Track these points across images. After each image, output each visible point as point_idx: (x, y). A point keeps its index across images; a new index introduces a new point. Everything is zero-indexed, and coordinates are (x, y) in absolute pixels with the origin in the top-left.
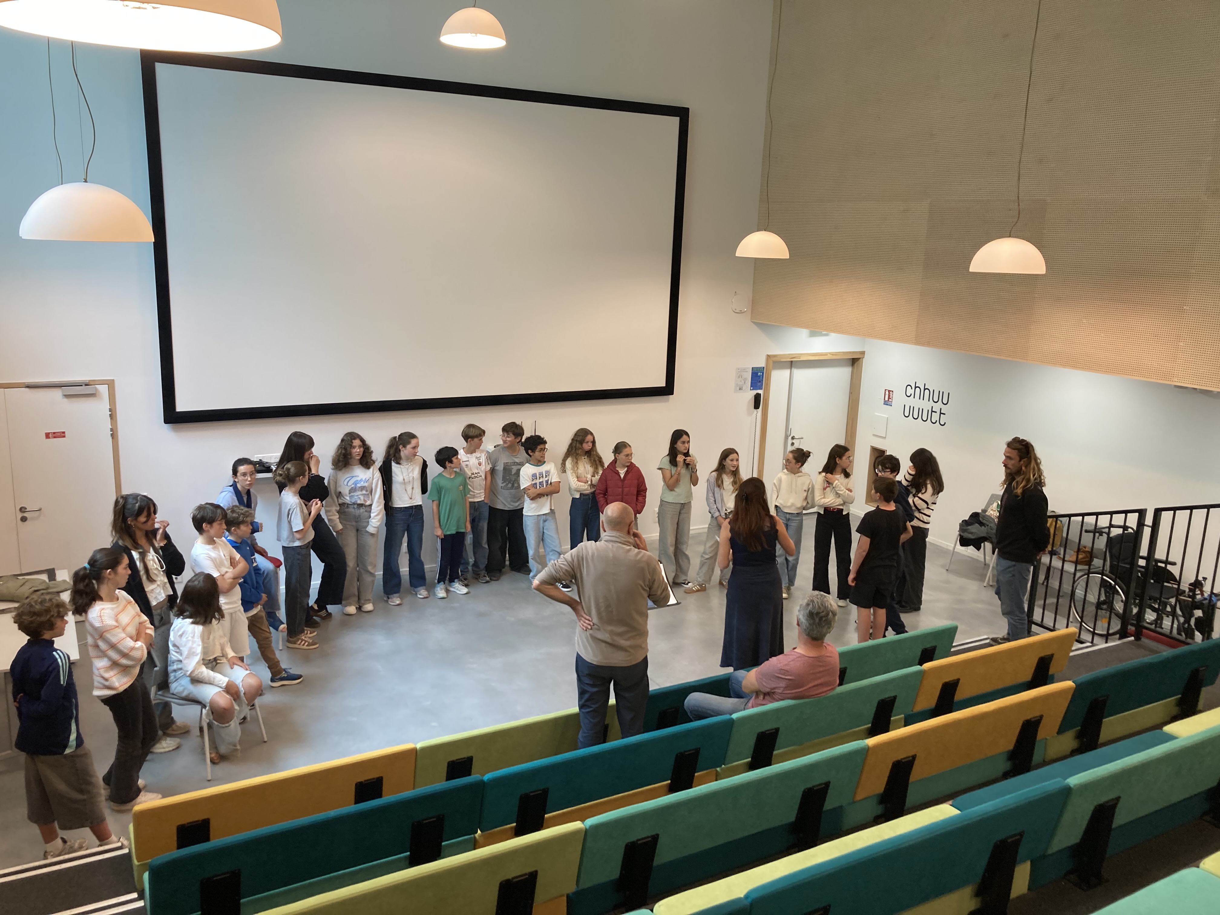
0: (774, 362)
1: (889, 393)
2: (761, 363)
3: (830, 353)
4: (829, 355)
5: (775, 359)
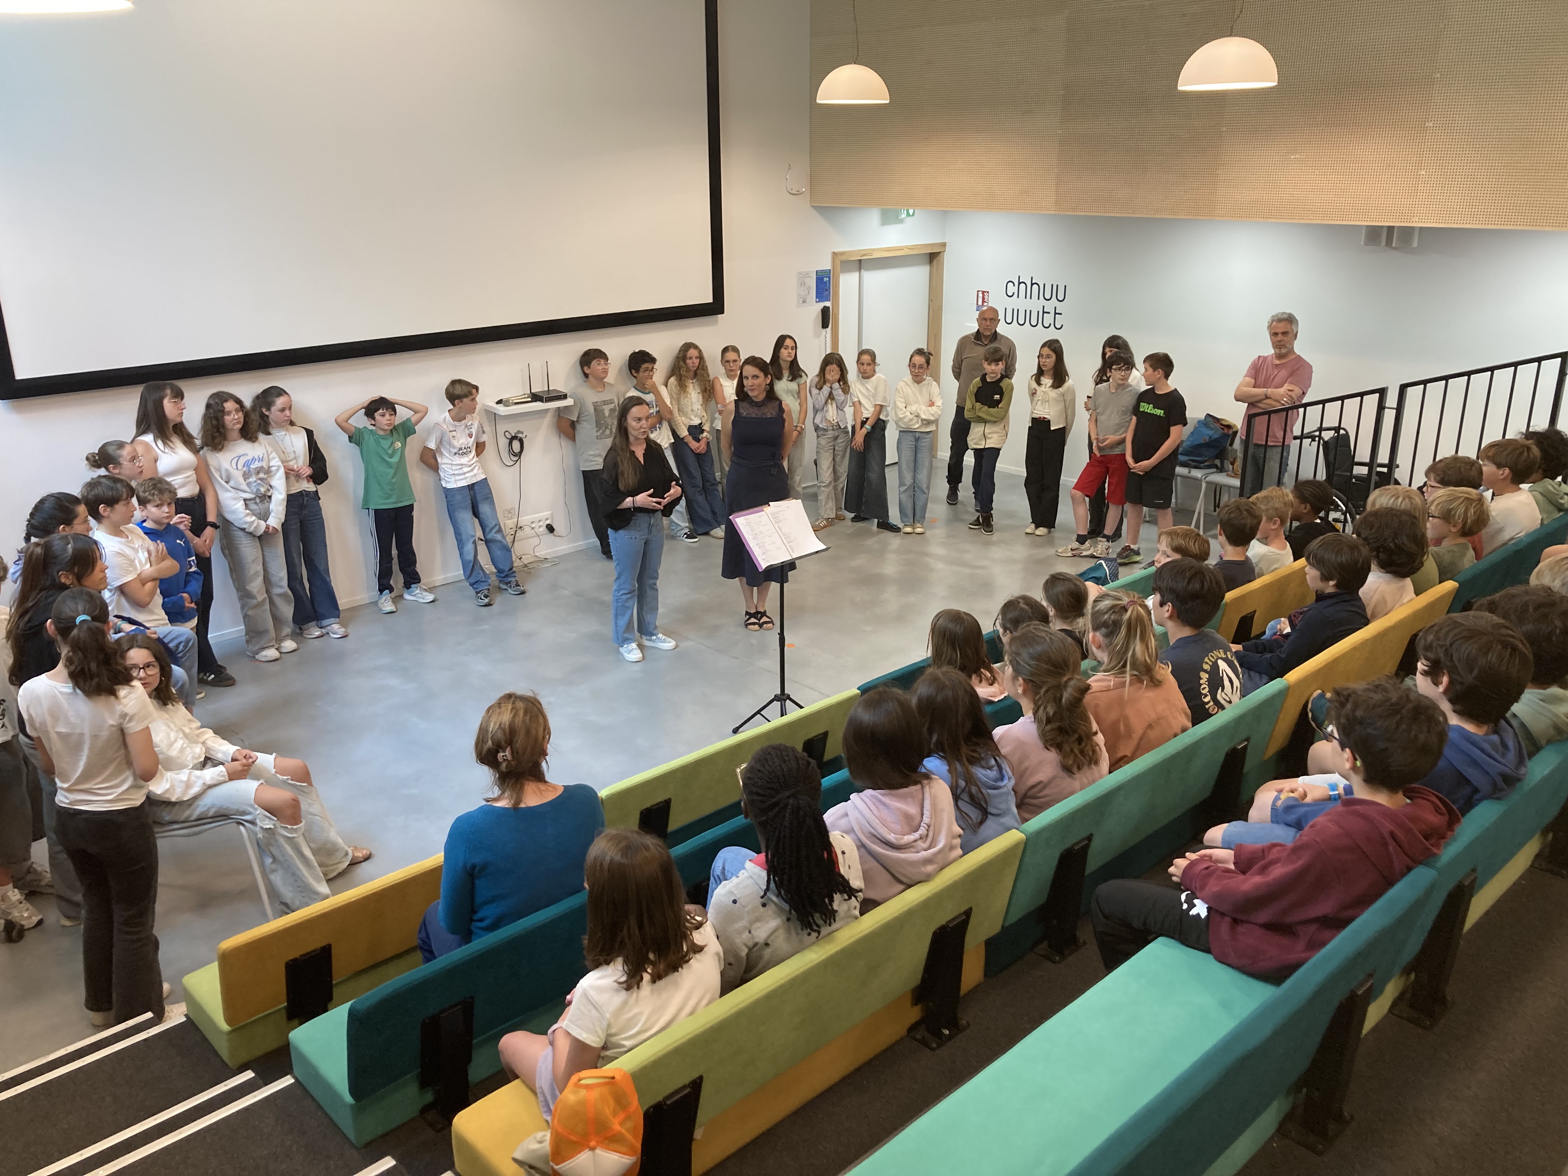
0: (842, 262)
1: (983, 295)
2: (826, 264)
3: (907, 247)
4: (905, 249)
5: (844, 258)
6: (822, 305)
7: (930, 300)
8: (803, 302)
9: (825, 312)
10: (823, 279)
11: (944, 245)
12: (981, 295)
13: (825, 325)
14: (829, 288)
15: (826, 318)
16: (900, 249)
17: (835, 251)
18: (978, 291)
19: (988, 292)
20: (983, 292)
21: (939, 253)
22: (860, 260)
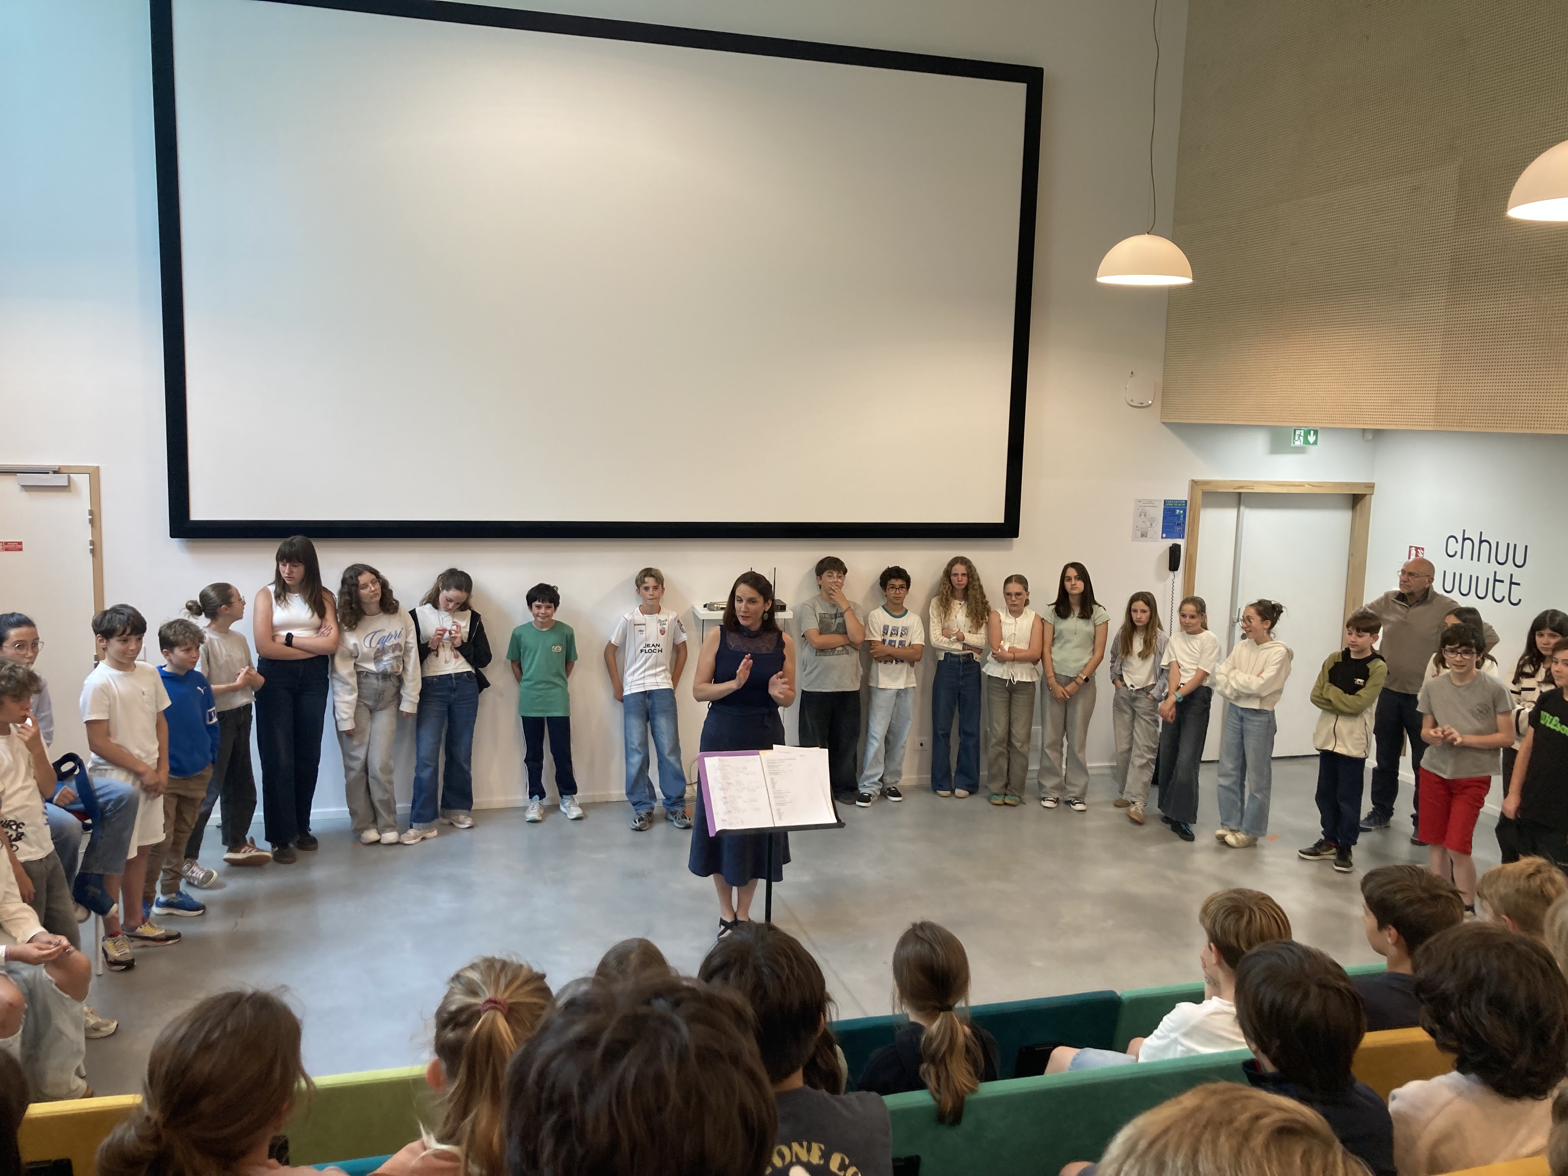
0: (1205, 494)
1: (1417, 552)
2: (1181, 494)
3: (1312, 484)
4: (1307, 486)
5: (1207, 488)
6: (1170, 542)
7: (1351, 555)
8: (1142, 535)
9: (1174, 552)
10: (1175, 511)
11: (1371, 486)
12: (1413, 552)
13: (1174, 566)
14: (1184, 523)
15: (1174, 559)
16: (1301, 485)
17: (1195, 478)
18: (1411, 547)
19: (1423, 549)
20: (1417, 549)
21: (1365, 495)
22: (1240, 493)
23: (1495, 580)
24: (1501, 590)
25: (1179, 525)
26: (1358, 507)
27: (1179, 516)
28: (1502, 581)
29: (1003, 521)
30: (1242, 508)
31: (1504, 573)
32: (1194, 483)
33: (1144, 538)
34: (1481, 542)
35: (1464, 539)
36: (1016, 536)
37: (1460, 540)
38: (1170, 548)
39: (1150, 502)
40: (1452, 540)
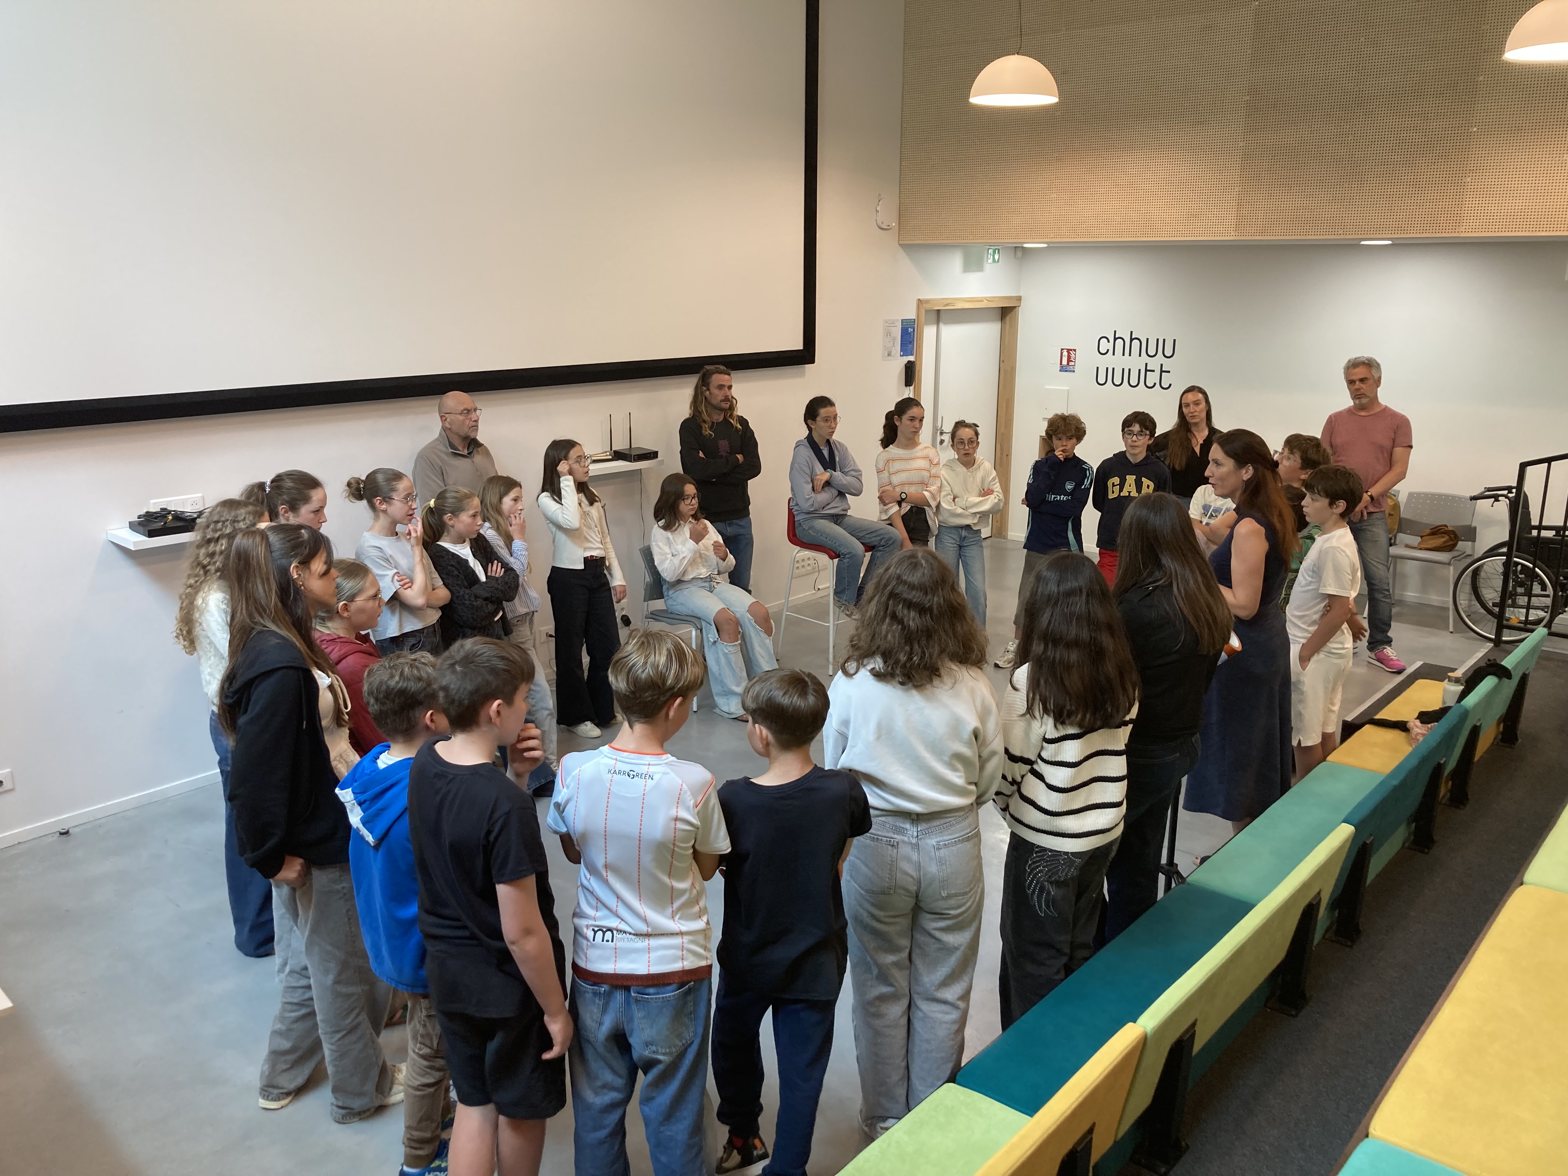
0: (925, 312)
1: (1069, 353)
2: (911, 312)
3: (986, 298)
4: (985, 301)
5: (926, 307)
6: (906, 359)
7: (1001, 361)
8: (889, 355)
9: (909, 367)
10: (908, 330)
11: (1019, 299)
12: (1065, 353)
13: (908, 381)
14: (913, 341)
15: (909, 374)
16: (980, 300)
17: (920, 298)
18: (1062, 350)
19: (1075, 350)
20: (1069, 351)
21: (1013, 307)
22: (938, 311)
23: (1146, 370)
24: (1152, 378)
25: (911, 342)
26: (1008, 318)
27: (910, 334)
28: (1153, 371)
29: (801, 348)
30: (942, 326)
31: (1154, 364)
32: (920, 301)
33: (890, 358)
34: (1132, 340)
35: (1115, 339)
36: (813, 362)
37: (1112, 340)
38: (906, 366)
39: (893, 323)
40: (1104, 341)
